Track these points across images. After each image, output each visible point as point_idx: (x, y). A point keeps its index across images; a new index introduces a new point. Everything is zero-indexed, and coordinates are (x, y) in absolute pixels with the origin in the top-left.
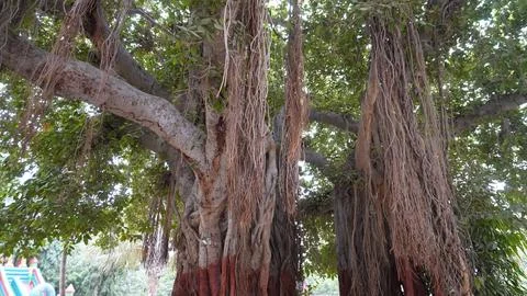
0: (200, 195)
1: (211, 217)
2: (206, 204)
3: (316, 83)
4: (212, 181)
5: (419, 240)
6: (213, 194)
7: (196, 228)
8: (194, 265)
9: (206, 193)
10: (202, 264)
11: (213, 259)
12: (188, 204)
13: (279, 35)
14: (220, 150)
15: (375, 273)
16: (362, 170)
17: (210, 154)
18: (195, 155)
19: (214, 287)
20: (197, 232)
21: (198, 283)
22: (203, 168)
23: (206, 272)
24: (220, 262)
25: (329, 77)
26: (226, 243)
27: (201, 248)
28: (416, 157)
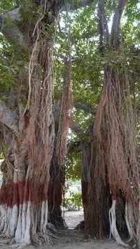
0: (15, 147)
1: (20, 159)
2: (18, 152)
3: (76, 87)
4: (22, 141)
5: (121, 177)
6: (22, 147)
7: (12, 163)
8: (11, 181)
9: (18, 147)
10: (15, 181)
11: (20, 179)
12: (9, 149)
13: (59, 63)
14: (26, 126)
15: (99, 187)
16: (96, 137)
17: (21, 127)
18: (13, 127)
19: (20, 193)
20: (13, 164)
21: (13, 190)
22: (18, 134)
23: (17, 185)
24: (24, 180)
25: (82, 85)
26: (28, 172)
27: (15, 173)
28: (122, 134)
